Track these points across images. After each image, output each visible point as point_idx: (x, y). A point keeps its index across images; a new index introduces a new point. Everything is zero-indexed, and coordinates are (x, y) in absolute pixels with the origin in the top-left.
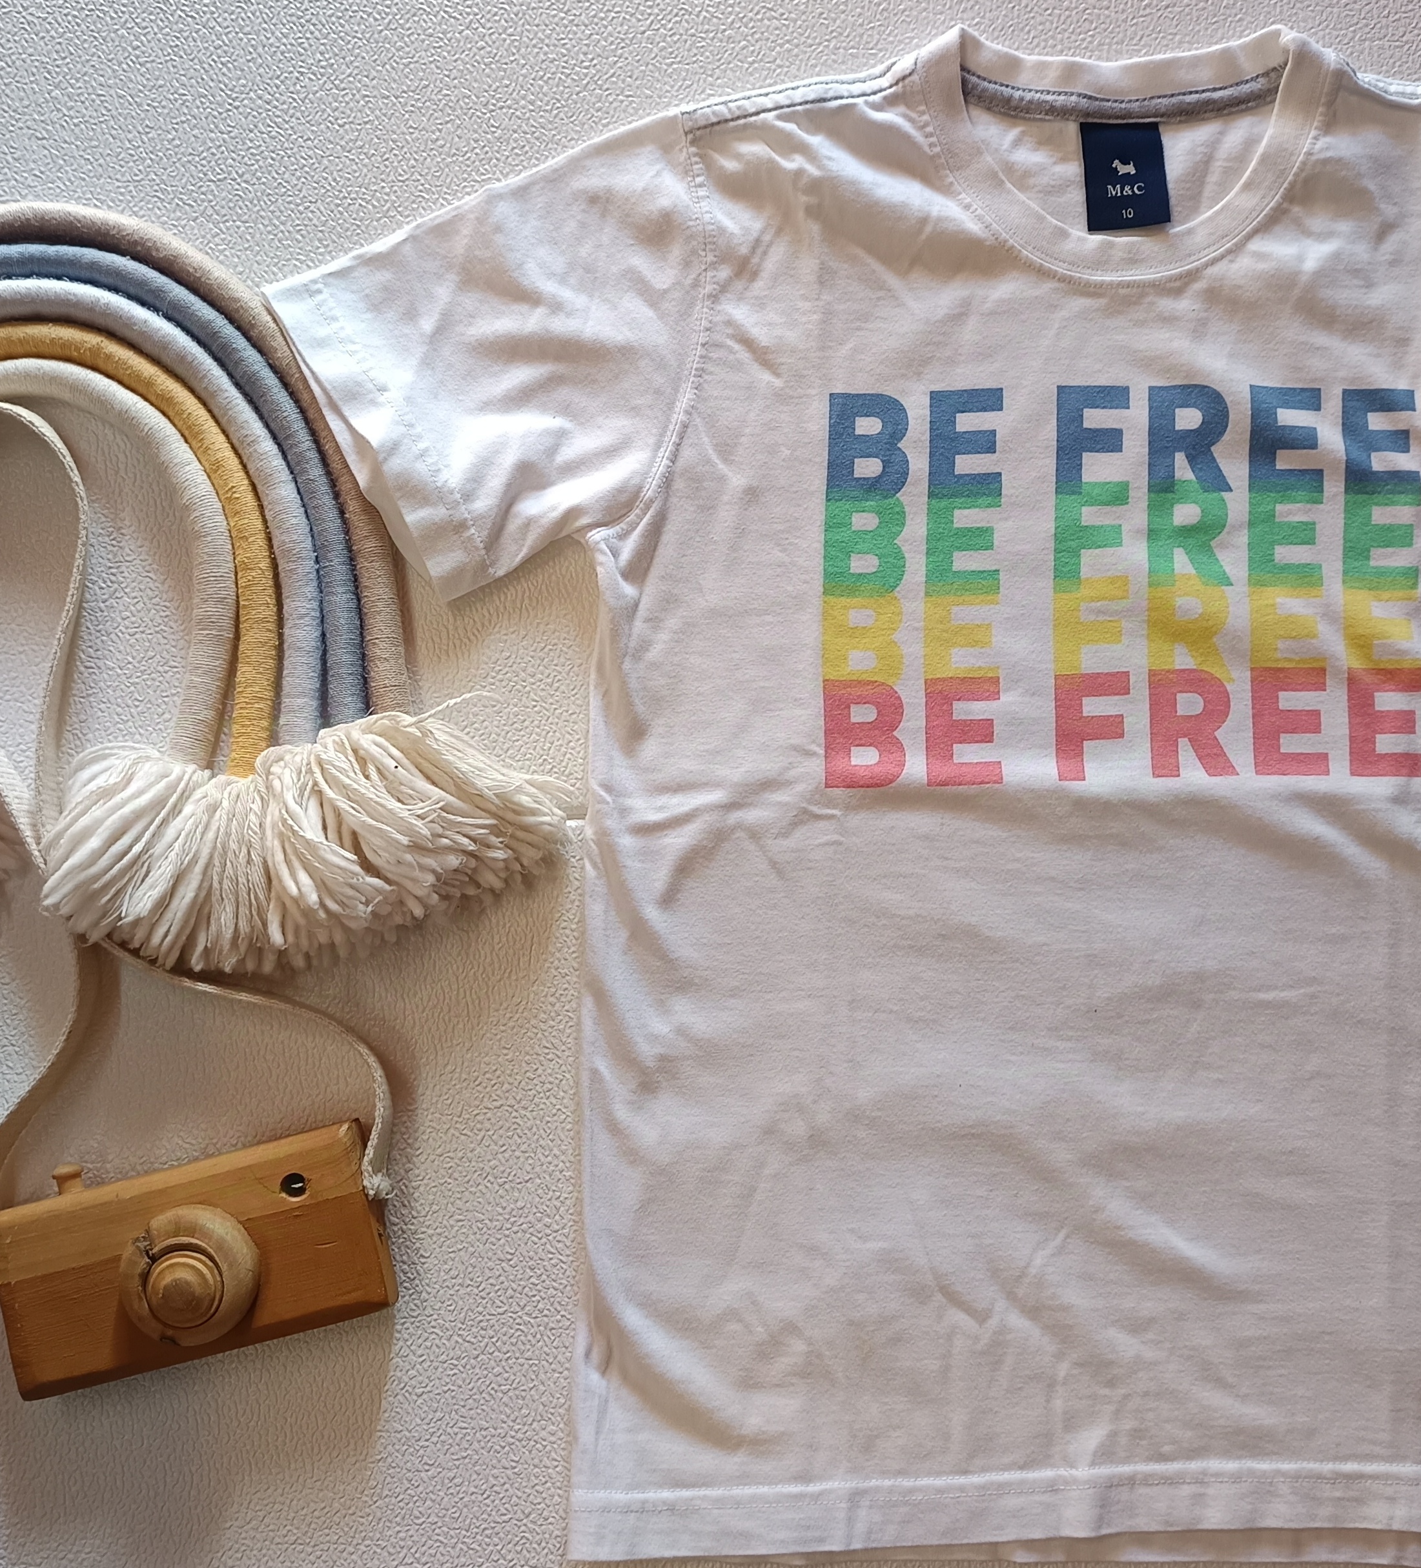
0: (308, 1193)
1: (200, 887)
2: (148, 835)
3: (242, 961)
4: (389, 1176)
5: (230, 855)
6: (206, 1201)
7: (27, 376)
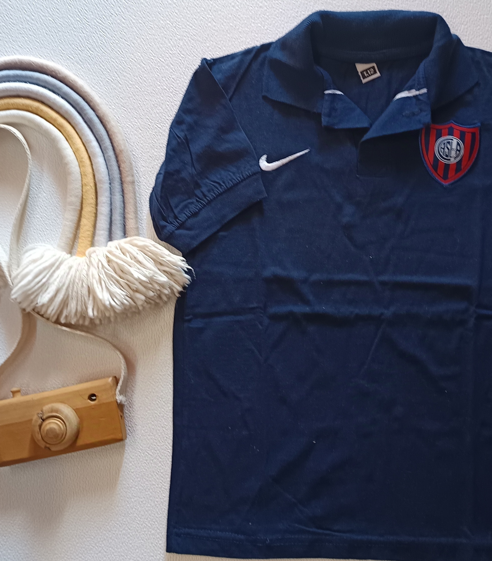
0: (97, 400)
1: (65, 295)
2: (48, 276)
3: (78, 321)
4: (125, 396)
5: (76, 284)
6: (62, 402)
7: (14, 116)
